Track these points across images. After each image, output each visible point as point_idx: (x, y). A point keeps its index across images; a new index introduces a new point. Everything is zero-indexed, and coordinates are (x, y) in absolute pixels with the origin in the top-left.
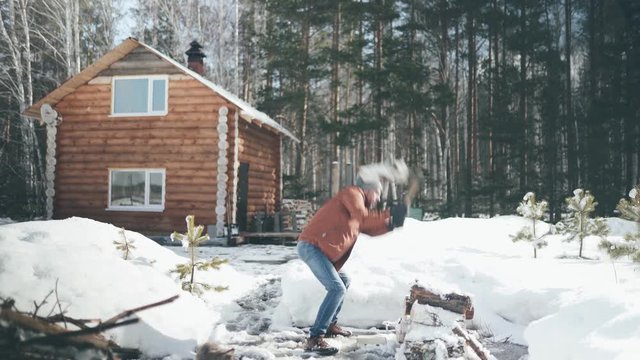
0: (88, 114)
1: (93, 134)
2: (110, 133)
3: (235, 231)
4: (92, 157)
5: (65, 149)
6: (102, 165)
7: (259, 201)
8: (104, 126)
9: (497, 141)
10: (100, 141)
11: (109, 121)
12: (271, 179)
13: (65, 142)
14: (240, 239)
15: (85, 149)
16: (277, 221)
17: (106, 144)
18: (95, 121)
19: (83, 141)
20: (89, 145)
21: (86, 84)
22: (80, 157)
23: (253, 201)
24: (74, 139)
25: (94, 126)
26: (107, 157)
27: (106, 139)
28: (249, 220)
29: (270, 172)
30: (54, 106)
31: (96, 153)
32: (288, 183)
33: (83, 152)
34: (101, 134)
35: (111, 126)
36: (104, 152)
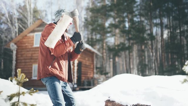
0: (26, 46)
1: (28, 53)
2: (33, 52)
3: (76, 86)
4: (28, 61)
5: (19, 58)
6: (31, 63)
7: (86, 76)
8: (32, 50)
9: (172, 53)
10: (30, 55)
11: (33, 48)
12: (91, 68)
13: (19, 56)
14: (78, 89)
15: (26, 58)
16: (92, 82)
17: (32, 56)
18: (28, 48)
19: (25, 55)
20: (27, 56)
21: (26, 36)
22: (23, 61)
23: (84, 75)
24: (22, 55)
25: (28, 50)
26: (32, 61)
27: (32, 54)
28: (82, 82)
29: (91, 66)
30: (15, 44)
31: (29, 59)
32: (98, 70)
33: (25, 59)
34: (30, 53)
35: (34, 50)
36: (31, 59)
